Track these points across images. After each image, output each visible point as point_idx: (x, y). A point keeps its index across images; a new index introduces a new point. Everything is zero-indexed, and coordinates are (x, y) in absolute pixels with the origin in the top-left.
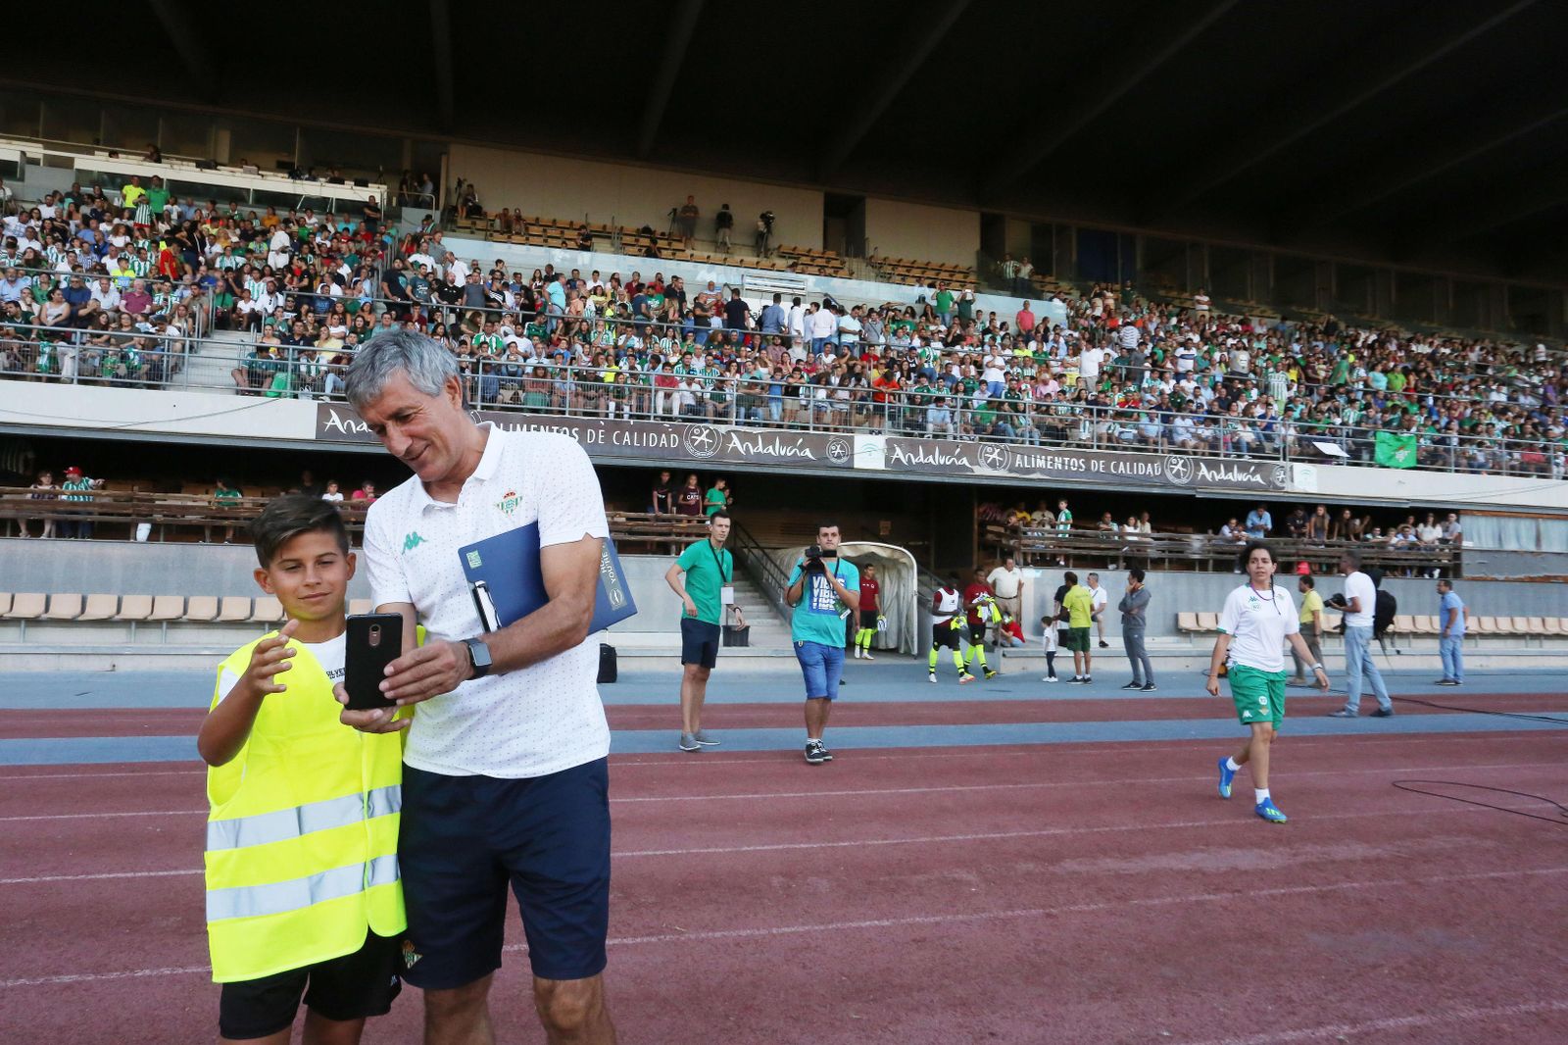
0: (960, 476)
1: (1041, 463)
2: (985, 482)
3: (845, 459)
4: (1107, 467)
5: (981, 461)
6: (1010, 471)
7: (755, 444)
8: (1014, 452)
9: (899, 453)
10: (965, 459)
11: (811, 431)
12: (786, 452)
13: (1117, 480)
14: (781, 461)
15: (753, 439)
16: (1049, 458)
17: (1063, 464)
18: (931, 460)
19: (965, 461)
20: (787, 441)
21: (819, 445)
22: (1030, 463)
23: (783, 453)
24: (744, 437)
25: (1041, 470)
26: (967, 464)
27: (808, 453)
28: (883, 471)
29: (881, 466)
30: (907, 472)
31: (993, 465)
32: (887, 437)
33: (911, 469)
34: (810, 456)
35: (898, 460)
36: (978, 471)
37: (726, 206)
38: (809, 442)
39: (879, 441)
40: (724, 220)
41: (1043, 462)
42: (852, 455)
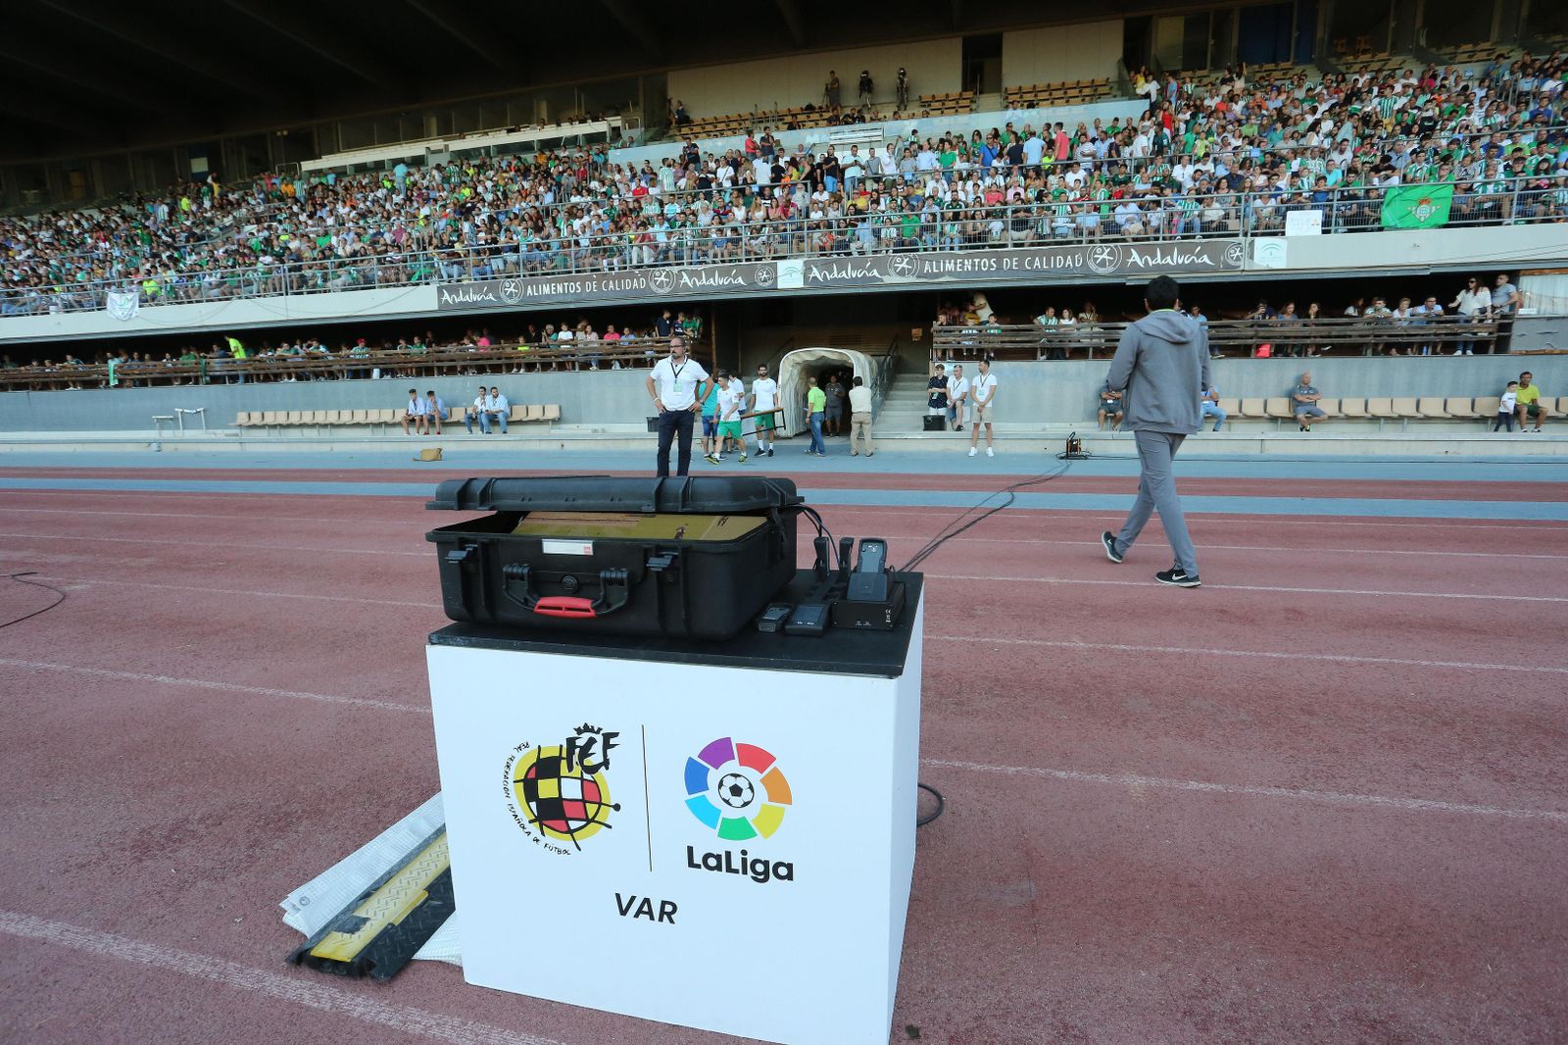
0: (874, 286)
1: (950, 266)
2: (897, 289)
3: (770, 282)
4: (1020, 264)
5: (891, 271)
6: (918, 277)
7: (700, 279)
8: (923, 260)
9: (815, 272)
10: (875, 271)
11: (744, 263)
12: (724, 281)
13: (1031, 275)
14: (720, 290)
15: (698, 274)
16: (958, 261)
17: (973, 265)
18: (844, 275)
19: (875, 273)
20: (724, 273)
21: (748, 274)
22: (938, 268)
23: (721, 283)
24: (692, 274)
25: (950, 273)
26: (878, 275)
27: (740, 280)
28: (802, 289)
29: (800, 284)
30: (824, 287)
31: (902, 273)
32: (806, 259)
33: (826, 284)
34: (742, 283)
35: (815, 278)
36: (887, 280)
37: (866, 72)
38: (740, 273)
39: (798, 264)
40: (866, 85)
41: (952, 264)
42: (776, 278)
